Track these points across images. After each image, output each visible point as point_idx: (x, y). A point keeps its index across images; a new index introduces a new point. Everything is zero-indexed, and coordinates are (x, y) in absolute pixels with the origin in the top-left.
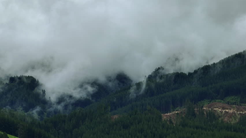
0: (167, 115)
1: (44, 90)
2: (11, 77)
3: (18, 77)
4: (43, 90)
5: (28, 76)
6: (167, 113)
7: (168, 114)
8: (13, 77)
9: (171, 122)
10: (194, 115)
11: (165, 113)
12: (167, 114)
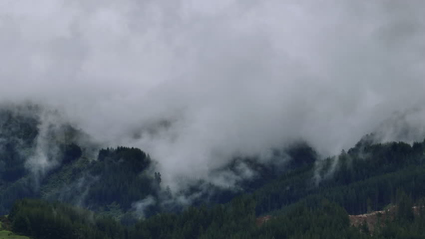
0: (361, 217)
1: (159, 173)
2: (102, 149)
3: (115, 149)
4: (157, 173)
5: (131, 148)
6: (363, 214)
7: (365, 215)
8: (105, 150)
9: (365, 229)
10: (411, 217)
11: (359, 214)
12: (361, 215)
